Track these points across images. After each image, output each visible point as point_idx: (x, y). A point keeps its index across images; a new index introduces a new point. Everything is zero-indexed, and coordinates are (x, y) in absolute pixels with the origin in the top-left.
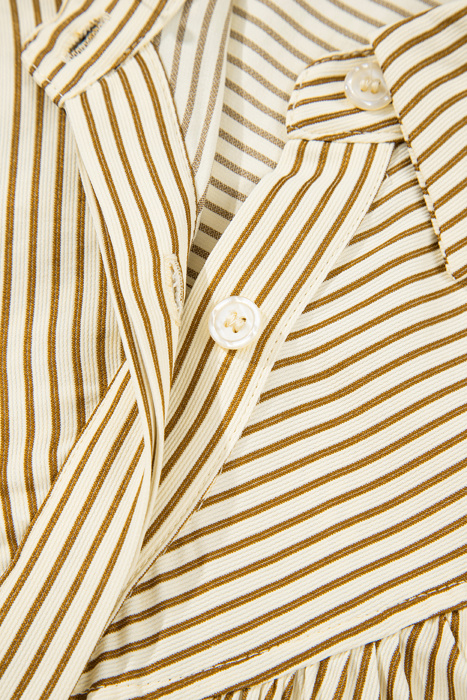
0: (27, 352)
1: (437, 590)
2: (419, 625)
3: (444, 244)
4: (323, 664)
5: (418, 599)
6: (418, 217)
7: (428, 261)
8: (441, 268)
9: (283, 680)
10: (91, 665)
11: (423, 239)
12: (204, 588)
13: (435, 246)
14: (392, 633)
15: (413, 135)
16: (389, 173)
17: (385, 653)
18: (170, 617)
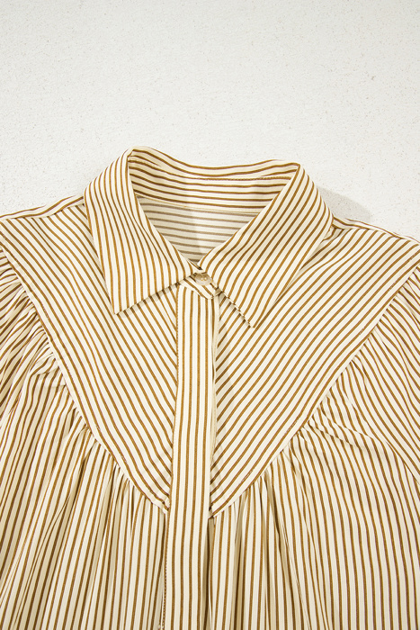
0: (144, 411)
1: (292, 426)
2: (292, 439)
3: (242, 313)
4: (271, 464)
5: (288, 432)
6: (235, 315)
7: (245, 327)
8: (249, 327)
9: (263, 475)
10: (210, 508)
11: (240, 320)
12: (224, 451)
13: (244, 321)
14: (285, 445)
15: (224, 289)
16: (220, 306)
17: (286, 453)
18: (223, 474)
